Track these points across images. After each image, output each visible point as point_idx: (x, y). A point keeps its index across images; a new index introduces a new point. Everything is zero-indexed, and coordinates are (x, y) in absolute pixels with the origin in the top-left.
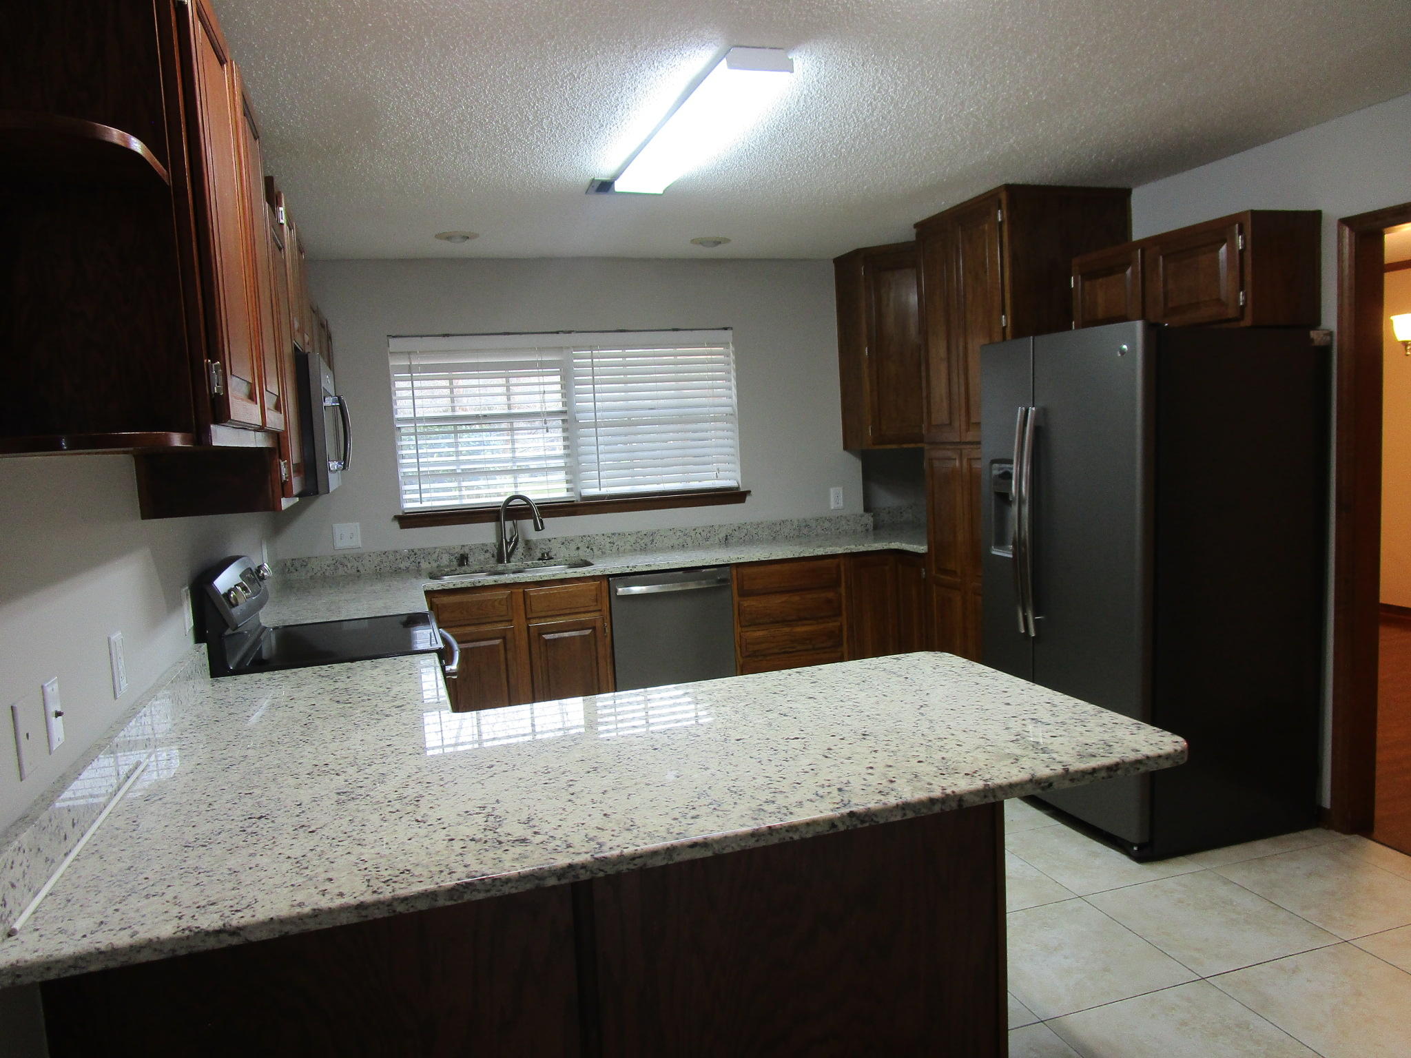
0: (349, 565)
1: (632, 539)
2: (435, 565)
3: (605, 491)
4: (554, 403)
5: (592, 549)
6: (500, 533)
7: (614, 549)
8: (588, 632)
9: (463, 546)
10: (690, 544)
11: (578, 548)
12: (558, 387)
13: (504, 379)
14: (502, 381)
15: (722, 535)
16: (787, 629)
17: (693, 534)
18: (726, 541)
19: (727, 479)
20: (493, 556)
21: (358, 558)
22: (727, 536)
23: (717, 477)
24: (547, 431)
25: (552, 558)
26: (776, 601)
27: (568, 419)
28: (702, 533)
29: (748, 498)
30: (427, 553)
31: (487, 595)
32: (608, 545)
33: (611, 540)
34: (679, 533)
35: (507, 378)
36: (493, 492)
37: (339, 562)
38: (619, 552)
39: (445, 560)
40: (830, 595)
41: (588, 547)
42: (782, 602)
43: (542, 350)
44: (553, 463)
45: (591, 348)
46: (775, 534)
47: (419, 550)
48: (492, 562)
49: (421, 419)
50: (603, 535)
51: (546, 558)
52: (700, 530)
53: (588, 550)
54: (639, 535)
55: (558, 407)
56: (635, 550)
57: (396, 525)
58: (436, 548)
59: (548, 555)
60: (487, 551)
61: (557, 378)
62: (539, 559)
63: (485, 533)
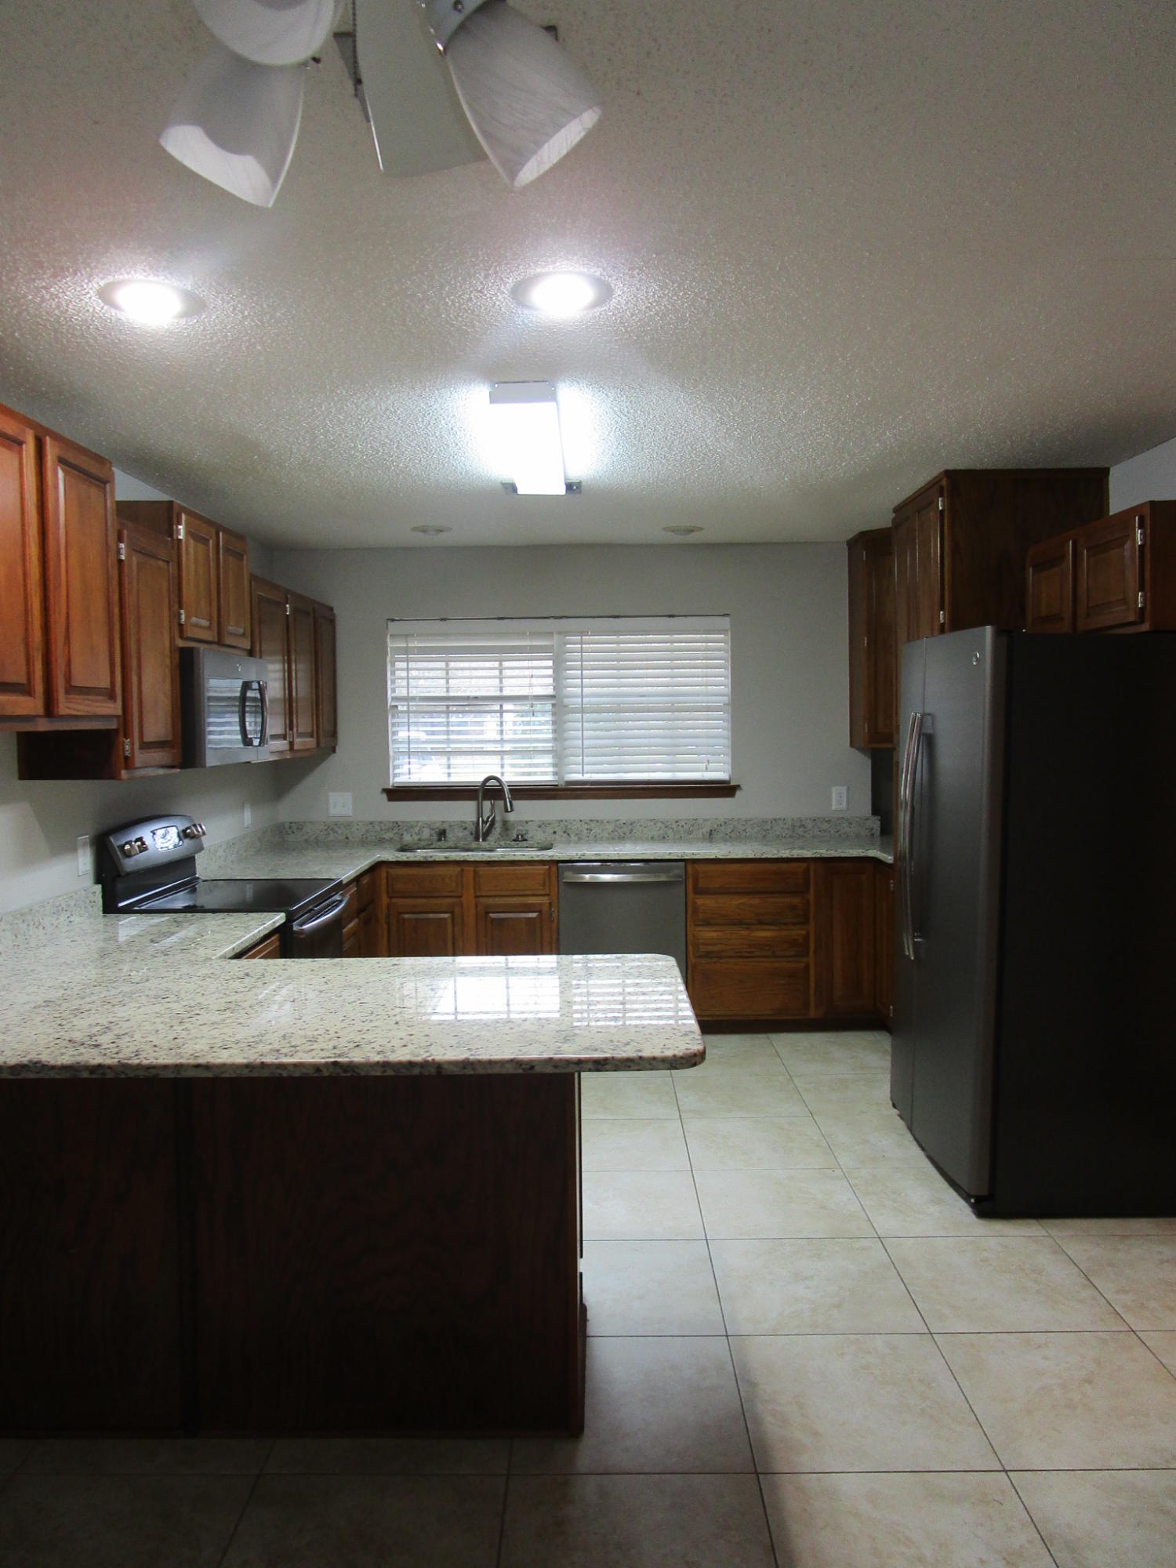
0: (340, 832)
1: (610, 827)
2: (416, 838)
3: (587, 777)
4: (543, 686)
5: (569, 834)
6: (480, 813)
7: (592, 837)
8: (534, 915)
9: (443, 822)
10: (671, 836)
11: (555, 832)
12: (550, 672)
13: (498, 663)
14: (496, 664)
15: (706, 829)
16: (744, 933)
17: (674, 826)
18: (710, 837)
19: (718, 772)
20: (471, 834)
21: (348, 825)
22: (711, 831)
23: (707, 769)
24: (533, 715)
25: (526, 840)
26: (733, 904)
27: (558, 704)
28: (685, 826)
29: (738, 793)
30: (409, 827)
31: (441, 870)
32: (585, 831)
33: (588, 827)
34: (659, 824)
35: (501, 661)
36: (470, 772)
37: (332, 827)
38: (597, 839)
39: (426, 833)
40: (796, 900)
41: (565, 832)
42: (739, 904)
43: (534, 635)
44: (540, 746)
45: (582, 634)
46: (764, 830)
47: (403, 822)
48: (470, 838)
49: (413, 699)
50: (581, 821)
51: (521, 839)
52: (683, 824)
53: (565, 835)
54: (618, 823)
55: (550, 691)
56: (613, 839)
57: (385, 796)
58: (418, 822)
59: (522, 836)
60: (465, 829)
61: (550, 663)
62: (514, 840)
63: (464, 812)
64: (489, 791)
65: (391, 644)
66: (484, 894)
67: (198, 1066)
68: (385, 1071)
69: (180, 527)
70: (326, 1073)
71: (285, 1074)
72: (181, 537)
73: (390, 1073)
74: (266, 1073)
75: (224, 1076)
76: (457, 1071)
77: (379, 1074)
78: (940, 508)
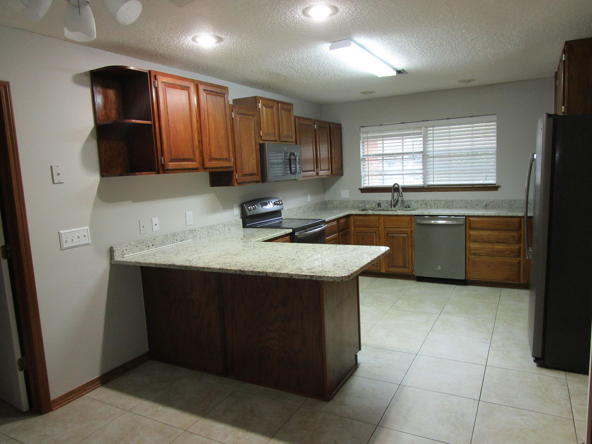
0: (344, 204)
1: (443, 203)
2: (371, 206)
3: (435, 183)
4: (419, 148)
5: (427, 205)
6: (393, 197)
7: (436, 206)
8: (405, 235)
9: (380, 200)
10: (469, 206)
11: (421, 205)
12: (422, 142)
13: (402, 140)
14: (401, 141)
15: (484, 204)
16: (491, 246)
17: (470, 202)
18: (486, 207)
19: (492, 181)
20: (390, 205)
21: (347, 202)
22: (486, 205)
23: (486, 179)
24: (414, 159)
25: (410, 207)
26: (485, 234)
27: (425, 155)
28: (475, 203)
29: (499, 189)
30: (368, 202)
31: (370, 218)
32: (433, 204)
33: (435, 203)
34: (464, 202)
35: (403, 139)
36: (389, 183)
37: (342, 202)
38: (438, 207)
39: (374, 205)
40: (514, 234)
41: (425, 204)
42: (489, 234)
43: (414, 128)
44: (418, 172)
45: (433, 127)
46: (511, 204)
47: (366, 201)
48: (390, 207)
49: (370, 155)
50: (432, 200)
51: (408, 207)
52: (474, 201)
53: (425, 206)
54: (447, 201)
55: (422, 150)
56: (445, 207)
57: (360, 191)
58: (371, 200)
59: (408, 206)
60: (388, 203)
61: (422, 139)
62: (405, 207)
63: (387, 197)
64: (395, 189)
65: (362, 136)
66: (387, 227)
67: (208, 268)
68: (253, 274)
69: (259, 104)
70: (238, 273)
71: (228, 272)
72: (260, 108)
73: (254, 274)
74: (224, 272)
75: (214, 271)
76: (271, 275)
77: (251, 274)
78: (564, 59)
